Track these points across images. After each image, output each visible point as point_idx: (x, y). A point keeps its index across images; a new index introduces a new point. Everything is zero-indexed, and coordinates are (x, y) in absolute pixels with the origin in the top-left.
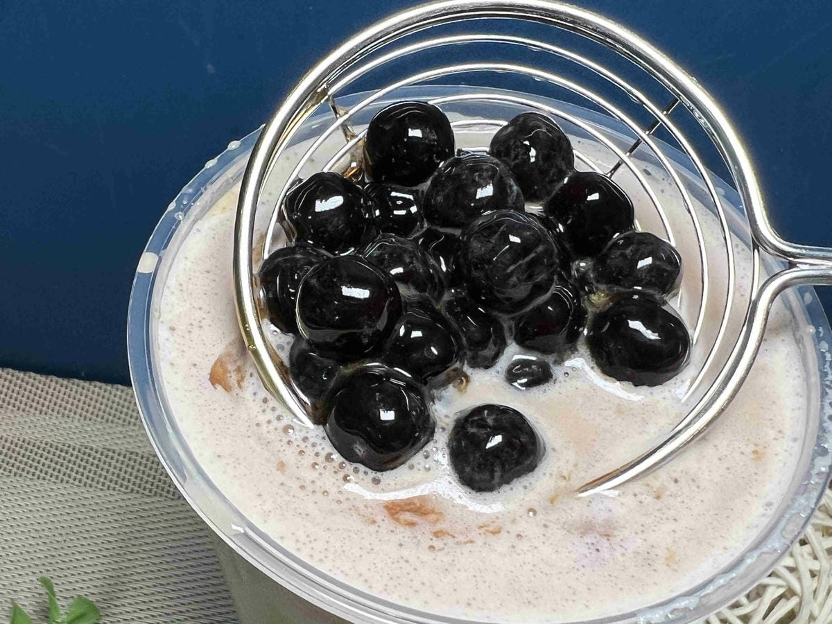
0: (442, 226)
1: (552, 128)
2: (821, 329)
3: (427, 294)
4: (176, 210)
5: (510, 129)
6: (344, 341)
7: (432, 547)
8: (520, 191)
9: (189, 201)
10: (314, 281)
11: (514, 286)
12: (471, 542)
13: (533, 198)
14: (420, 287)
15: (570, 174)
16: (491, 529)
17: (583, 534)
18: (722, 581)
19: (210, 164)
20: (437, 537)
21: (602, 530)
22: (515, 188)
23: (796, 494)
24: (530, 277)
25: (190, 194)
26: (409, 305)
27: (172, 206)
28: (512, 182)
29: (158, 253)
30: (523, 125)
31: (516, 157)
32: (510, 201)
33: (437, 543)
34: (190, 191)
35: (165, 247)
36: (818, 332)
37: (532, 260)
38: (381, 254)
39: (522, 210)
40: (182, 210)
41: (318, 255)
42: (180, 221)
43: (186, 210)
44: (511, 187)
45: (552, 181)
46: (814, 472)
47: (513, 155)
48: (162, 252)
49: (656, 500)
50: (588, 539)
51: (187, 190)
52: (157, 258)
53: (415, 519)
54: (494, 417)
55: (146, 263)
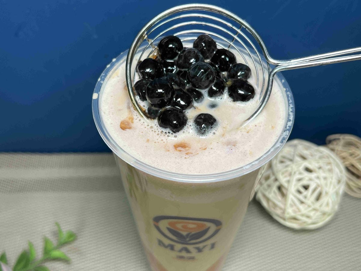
0: (183, 69)
1: (210, 38)
2: (287, 89)
3: (181, 87)
4: (100, 81)
5: (198, 40)
6: (160, 101)
7: (186, 158)
8: (203, 57)
9: (104, 77)
10: (150, 87)
11: (204, 81)
12: (198, 154)
13: (207, 58)
14: (179, 86)
15: (216, 50)
16: (204, 148)
17: (227, 145)
18: (265, 156)
19: (108, 66)
20: (187, 154)
21: (233, 144)
22: (201, 56)
23: (283, 132)
24: (208, 78)
25: (104, 75)
26: (176, 90)
27: (99, 80)
28: (200, 54)
29: (98, 93)
30: (202, 38)
31: (200, 47)
32: (200, 59)
33: (187, 156)
34: (104, 74)
35: (99, 91)
36: (286, 90)
37: (207, 74)
38: (167, 78)
39: (204, 62)
40: (102, 80)
41: (149, 81)
42: (102, 83)
43: (103, 80)
44: (200, 56)
45: (211, 53)
46: (287, 126)
47: (199, 47)
48: (99, 93)
49: (247, 133)
50: (229, 147)
51: (103, 74)
52: (97, 95)
53: (182, 149)
54: (203, 116)
55: (95, 96)
